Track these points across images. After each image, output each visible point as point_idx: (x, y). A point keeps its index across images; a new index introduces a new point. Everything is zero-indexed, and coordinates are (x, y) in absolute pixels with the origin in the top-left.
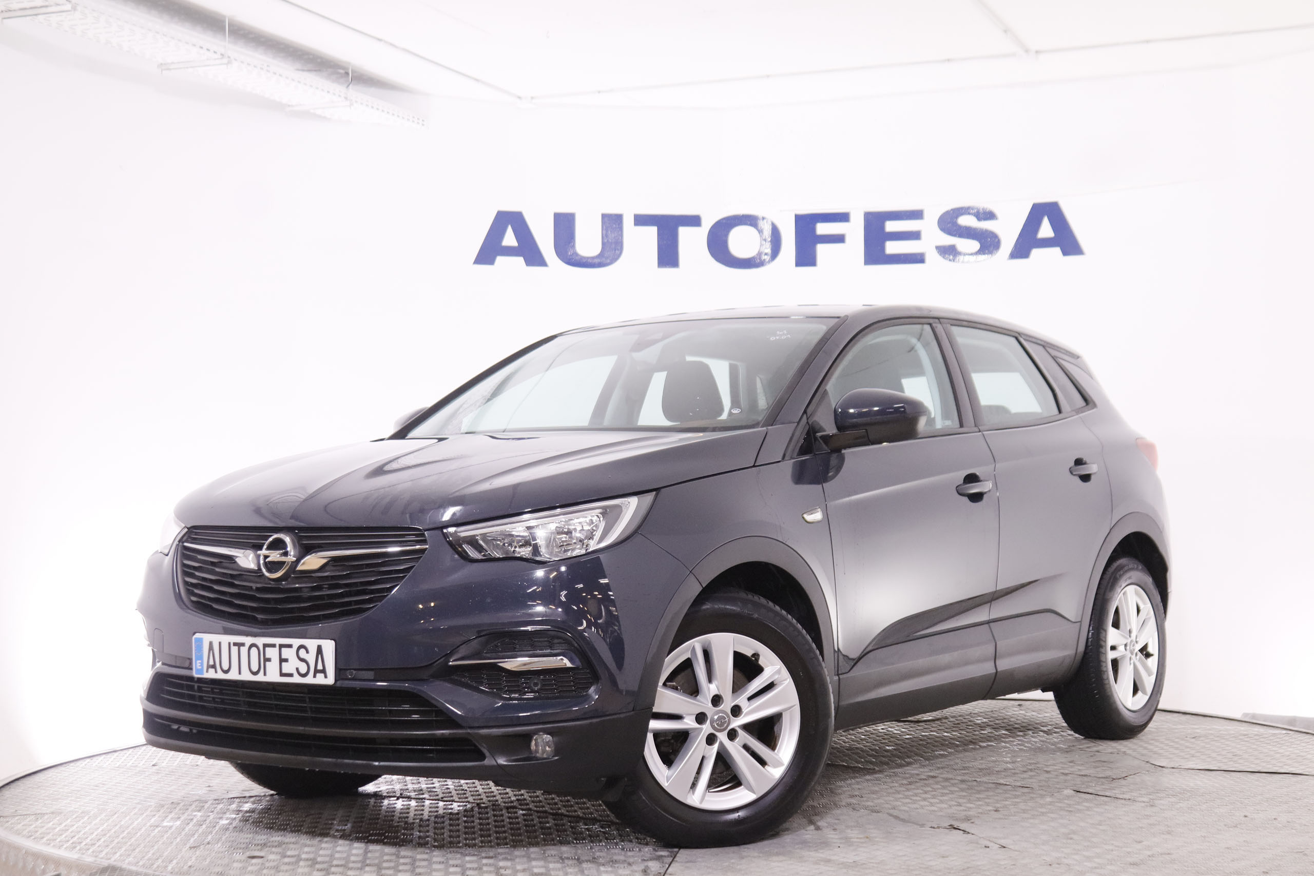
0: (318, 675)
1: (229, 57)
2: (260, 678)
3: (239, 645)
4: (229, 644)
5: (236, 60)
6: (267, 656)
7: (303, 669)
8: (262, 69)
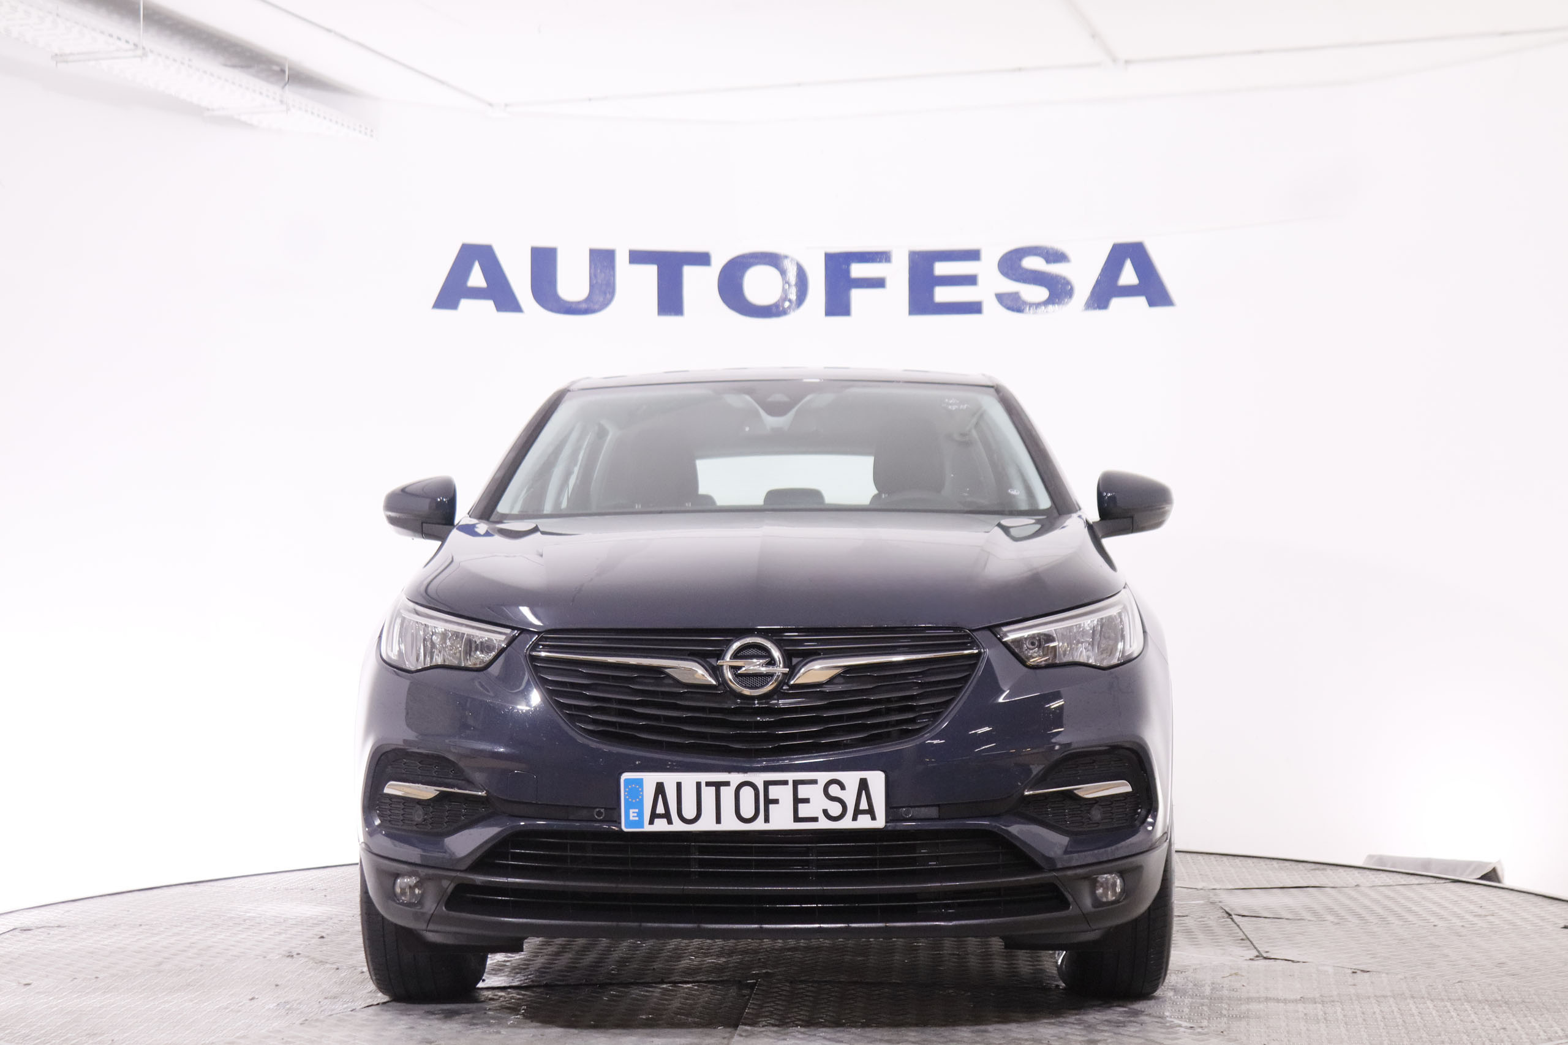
0: (860, 817)
1: (144, 48)
2: (759, 825)
3: (718, 785)
4: (699, 785)
5: (152, 51)
6: (771, 797)
7: (835, 809)
8: (182, 63)
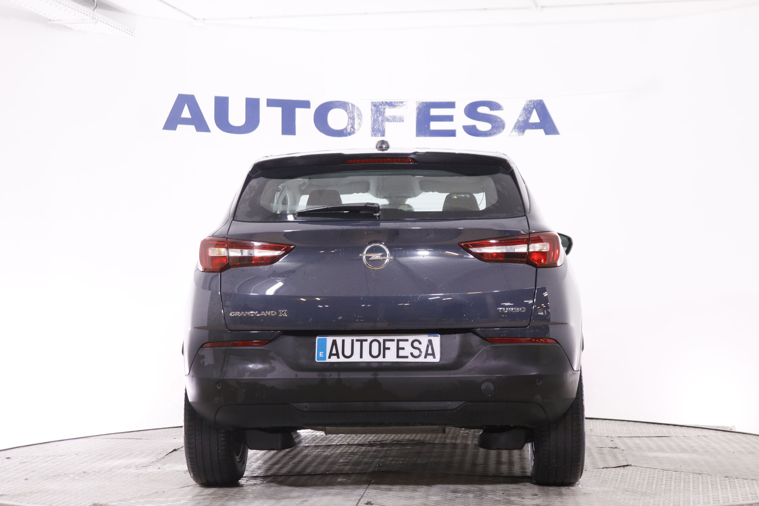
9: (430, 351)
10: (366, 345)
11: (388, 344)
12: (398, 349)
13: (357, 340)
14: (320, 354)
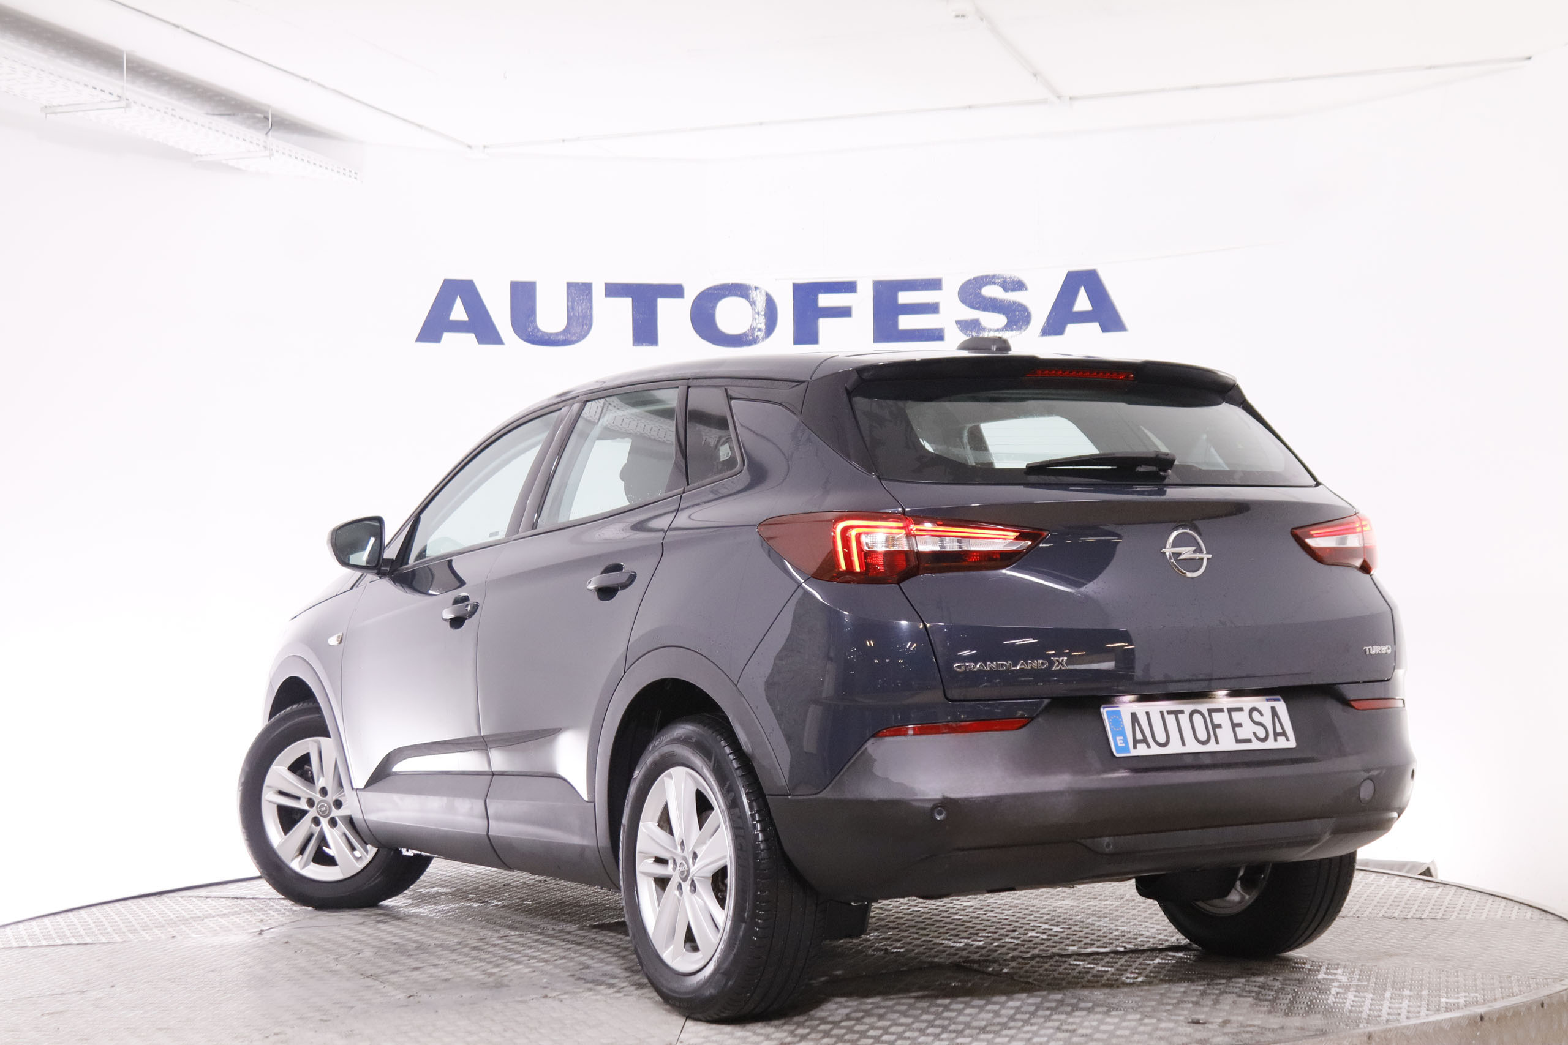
9: (1279, 730)
10: (1184, 719)
11: (1218, 718)
12: (1235, 726)
13: (1169, 712)
14: (1119, 742)
